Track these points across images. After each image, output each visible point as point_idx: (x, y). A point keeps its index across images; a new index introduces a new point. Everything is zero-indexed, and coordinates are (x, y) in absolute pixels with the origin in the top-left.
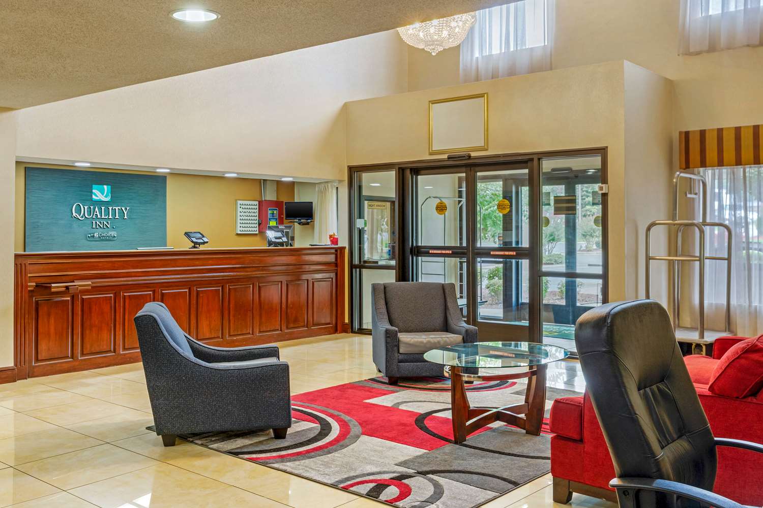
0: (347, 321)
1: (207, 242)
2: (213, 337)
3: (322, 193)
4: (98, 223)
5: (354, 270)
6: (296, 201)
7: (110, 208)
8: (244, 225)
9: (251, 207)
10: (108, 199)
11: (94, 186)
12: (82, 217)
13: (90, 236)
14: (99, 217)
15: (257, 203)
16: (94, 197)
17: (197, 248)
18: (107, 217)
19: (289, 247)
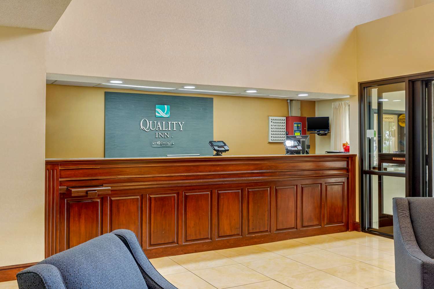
0: (357, 220)
1: (228, 150)
2: (233, 234)
3: (337, 109)
4: (160, 134)
5: (364, 175)
6: (316, 116)
7: (170, 123)
8: (274, 136)
9: (280, 121)
10: (168, 116)
11: (157, 106)
12: (148, 129)
13: (153, 144)
14: (161, 129)
15: (285, 118)
16: (157, 114)
17: (220, 155)
18: (167, 130)
19: (305, 155)
